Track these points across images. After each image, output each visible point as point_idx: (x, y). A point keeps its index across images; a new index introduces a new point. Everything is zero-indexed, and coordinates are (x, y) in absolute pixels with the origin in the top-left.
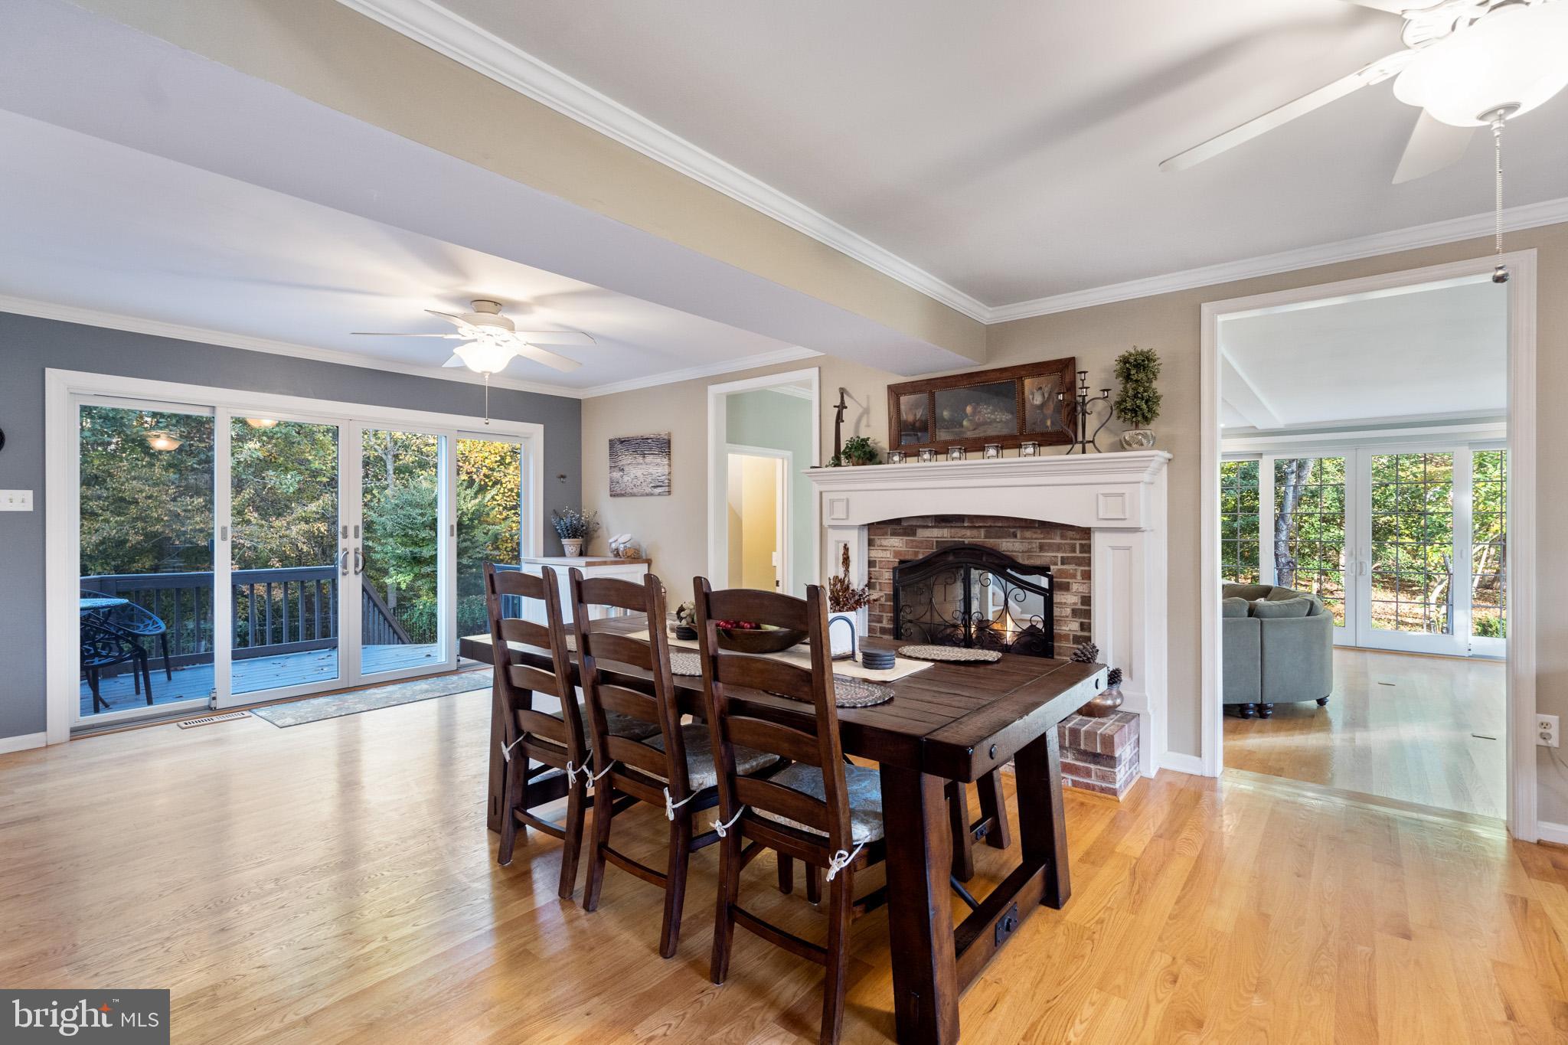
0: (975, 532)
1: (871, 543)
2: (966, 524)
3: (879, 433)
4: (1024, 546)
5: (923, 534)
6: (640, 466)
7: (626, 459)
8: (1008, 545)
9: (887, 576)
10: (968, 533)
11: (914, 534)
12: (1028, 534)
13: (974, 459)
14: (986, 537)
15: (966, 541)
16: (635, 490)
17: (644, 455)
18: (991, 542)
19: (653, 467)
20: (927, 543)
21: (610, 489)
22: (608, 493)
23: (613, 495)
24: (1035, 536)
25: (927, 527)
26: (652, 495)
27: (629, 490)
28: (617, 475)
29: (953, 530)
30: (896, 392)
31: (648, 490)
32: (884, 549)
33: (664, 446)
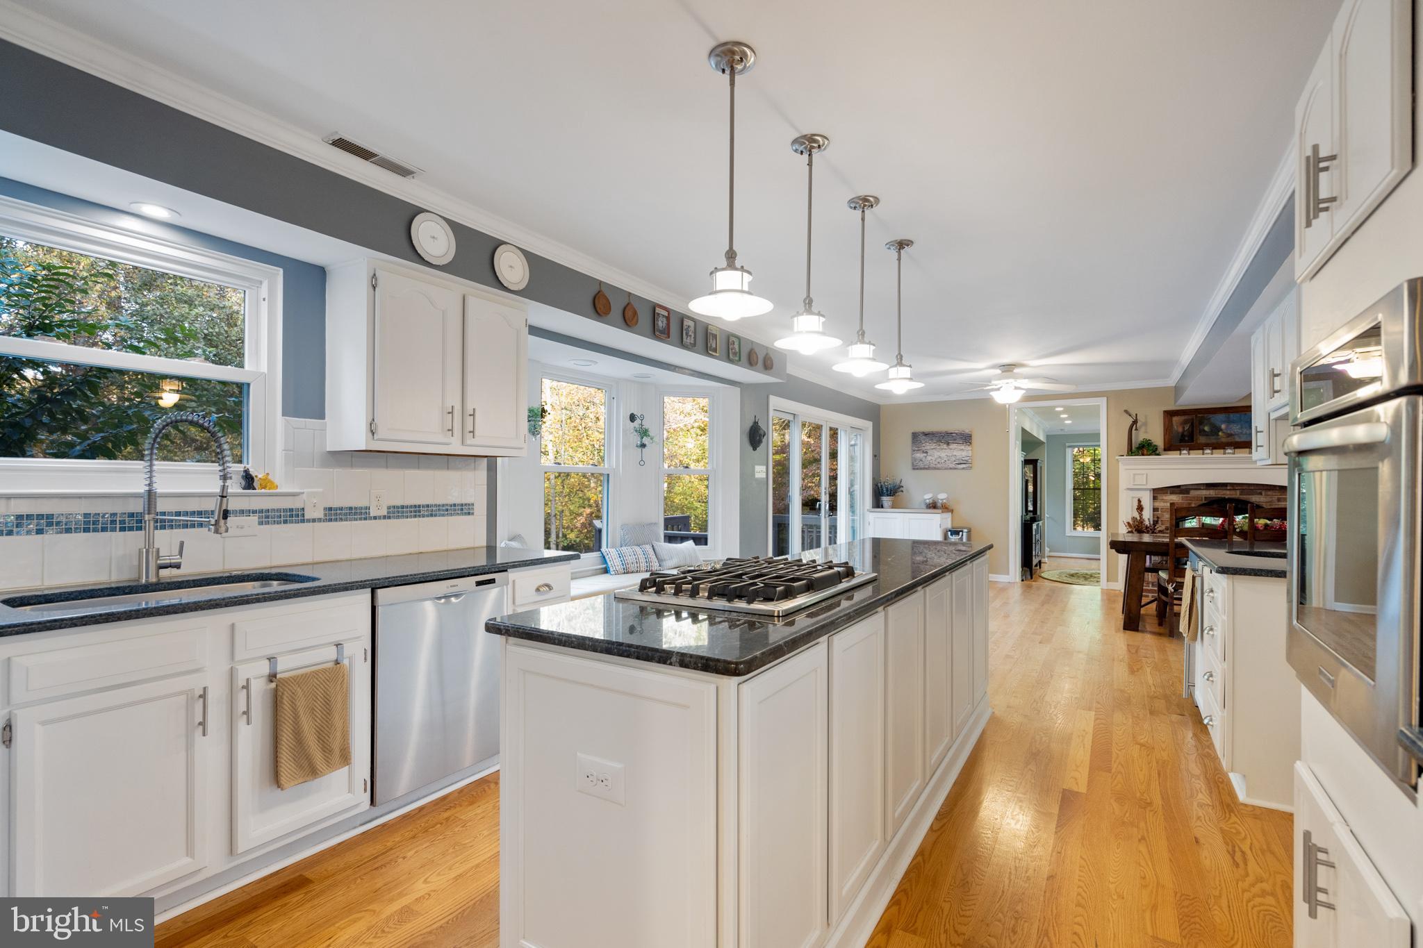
0: (1233, 492)
1: (1155, 498)
2: (1228, 488)
3: (1158, 439)
4: (1268, 499)
5: (1193, 493)
6: (944, 450)
7: (928, 446)
8: (1255, 499)
9: (1167, 516)
10: (1228, 492)
11: (1189, 493)
12: (1269, 493)
13: (1218, 454)
14: (1240, 495)
15: (1227, 497)
16: (939, 466)
17: (948, 444)
18: (1244, 497)
19: (958, 451)
20: (1198, 498)
21: (913, 463)
22: (910, 466)
23: (915, 468)
24: (1274, 494)
25: (1200, 489)
26: (955, 469)
27: (932, 465)
28: (919, 455)
29: (1217, 491)
30: (1169, 414)
31: (951, 466)
32: (1165, 501)
33: (966, 439)
